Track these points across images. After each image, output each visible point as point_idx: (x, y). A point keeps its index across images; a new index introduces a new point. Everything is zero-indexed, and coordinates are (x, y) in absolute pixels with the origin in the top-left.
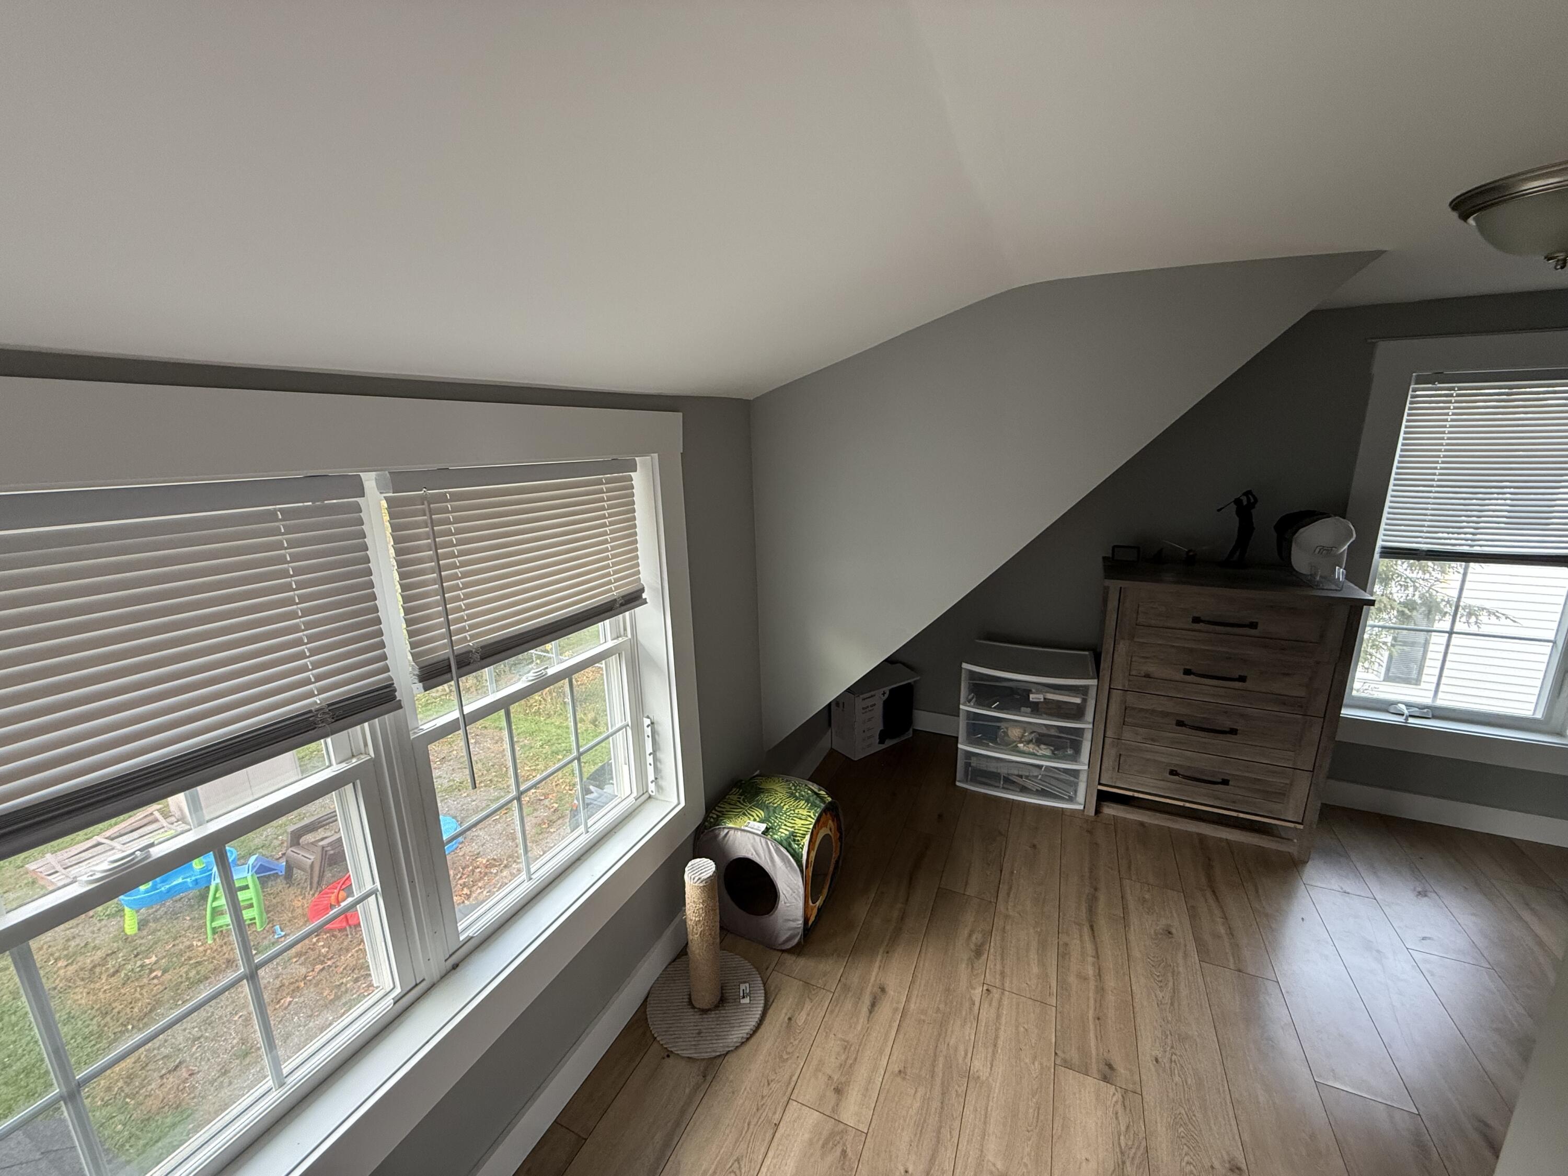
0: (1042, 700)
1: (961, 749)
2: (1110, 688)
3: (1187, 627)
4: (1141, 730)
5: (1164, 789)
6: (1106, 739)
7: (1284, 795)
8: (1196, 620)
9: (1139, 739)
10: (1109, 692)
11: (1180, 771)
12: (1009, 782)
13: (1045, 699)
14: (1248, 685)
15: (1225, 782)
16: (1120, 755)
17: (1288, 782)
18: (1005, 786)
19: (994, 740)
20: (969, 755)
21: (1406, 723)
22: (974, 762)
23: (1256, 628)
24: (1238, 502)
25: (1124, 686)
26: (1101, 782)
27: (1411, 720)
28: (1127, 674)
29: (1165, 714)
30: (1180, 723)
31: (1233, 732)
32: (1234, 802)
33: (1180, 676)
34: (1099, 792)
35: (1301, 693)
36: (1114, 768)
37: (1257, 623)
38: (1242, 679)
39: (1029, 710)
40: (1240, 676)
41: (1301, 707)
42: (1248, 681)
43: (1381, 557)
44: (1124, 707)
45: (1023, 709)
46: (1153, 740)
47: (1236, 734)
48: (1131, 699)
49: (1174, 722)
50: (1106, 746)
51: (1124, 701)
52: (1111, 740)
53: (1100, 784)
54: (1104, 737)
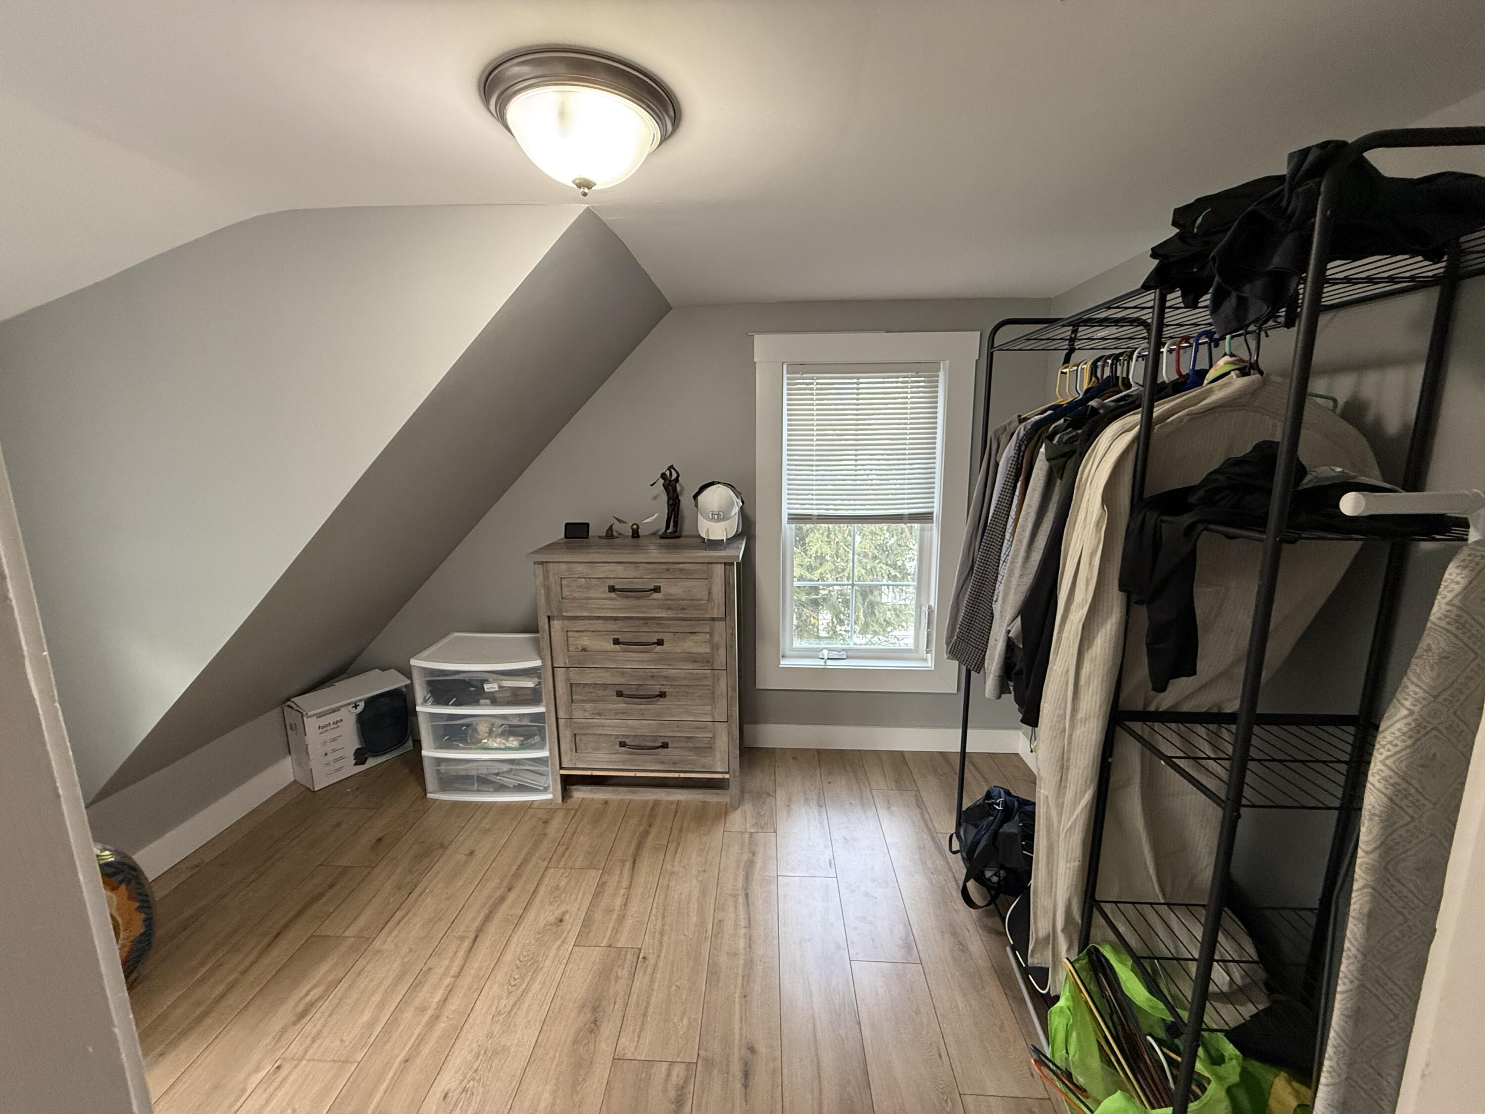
0: (497, 689)
1: (427, 756)
2: (553, 668)
3: (603, 596)
4: (588, 706)
5: (619, 762)
6: (559, 720)
7: (711, 748)
8: (612, 589)
9: (587, 715)
10: (553, 671)
11: (628, 741)
12: (484, 782)
13: (500, 687)
14: (666, 647)
15: (665, 746)
16: (575, 734)
17: (710, 735)
18: (480, 788)
19: (464, 740)
20: (439, 761)
21: (826, 665)
22: (443, 768)
23: (660, 592)
24: (663, 476)
25: (565, 663)
26: (563, 766)
27: (829, 662)
28: (566, 651)
29: (605, 686)
30: (620, 694)
31: (662, 695)
32: (675, 763)
33: (611, 646)
34: (562, 776)
35: (705, 649)
36: (571, 750)
37: (660, 587)
38: (660, 643)
39: (488, 701)
40: (658, 640)
41: (708, 662)
42: (665, 643)
43: (788, 523)
44: (569, 685)
45: (482, 701)
46: (599, 714)
47: (665, 697)
48: (574, 676)
49: (615, 694)
50: (561, 728)
51: (568, 679)
52: (563, 720)
53: (561, 768)
54: (557, 719)
